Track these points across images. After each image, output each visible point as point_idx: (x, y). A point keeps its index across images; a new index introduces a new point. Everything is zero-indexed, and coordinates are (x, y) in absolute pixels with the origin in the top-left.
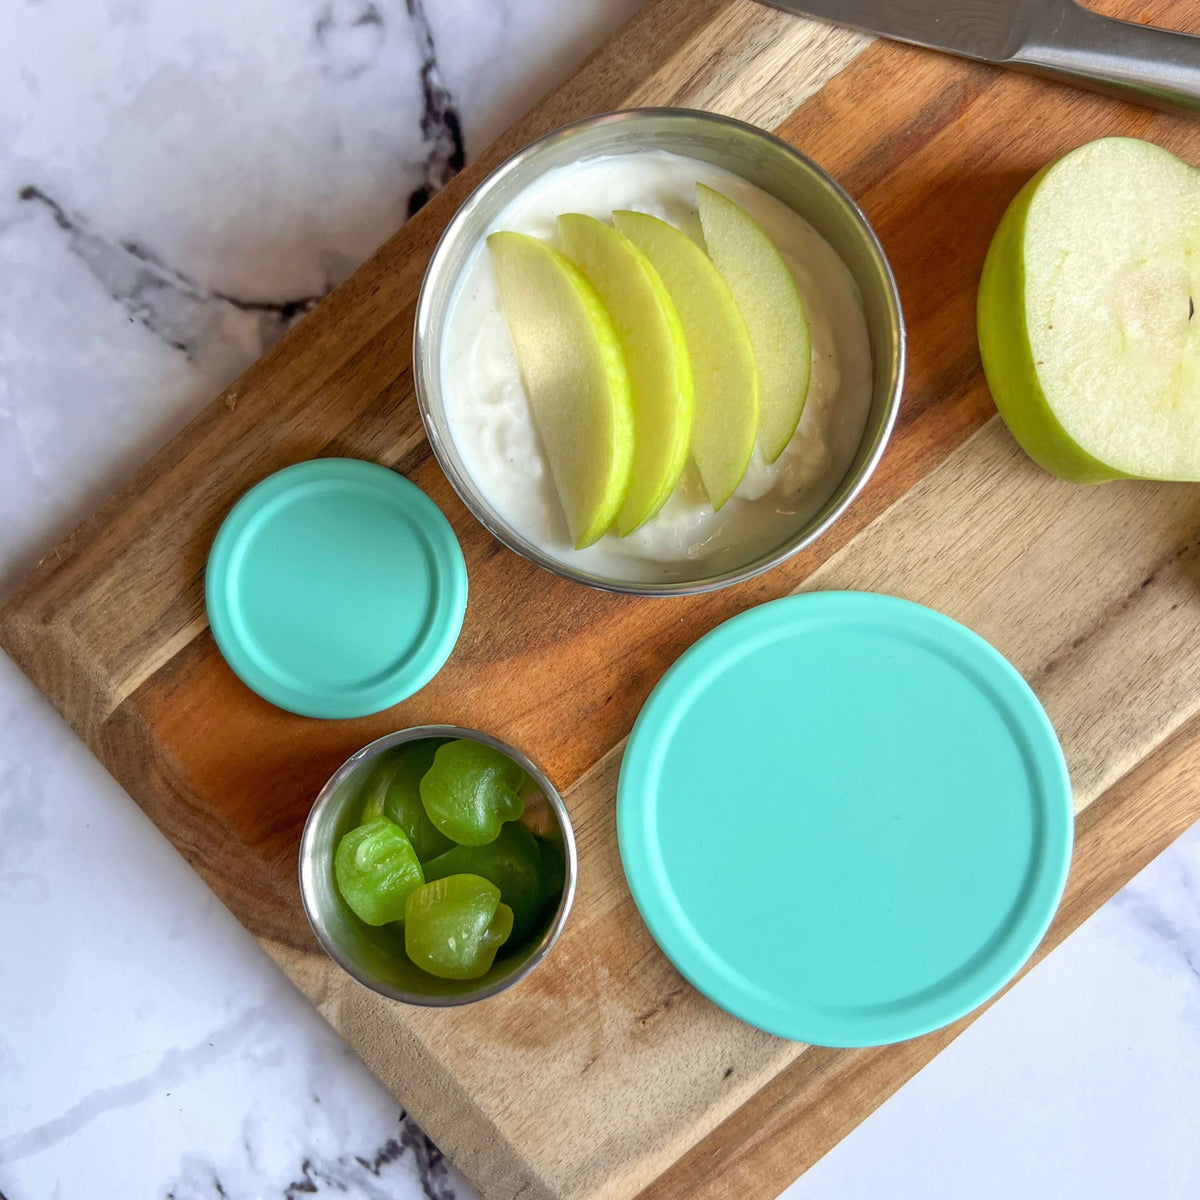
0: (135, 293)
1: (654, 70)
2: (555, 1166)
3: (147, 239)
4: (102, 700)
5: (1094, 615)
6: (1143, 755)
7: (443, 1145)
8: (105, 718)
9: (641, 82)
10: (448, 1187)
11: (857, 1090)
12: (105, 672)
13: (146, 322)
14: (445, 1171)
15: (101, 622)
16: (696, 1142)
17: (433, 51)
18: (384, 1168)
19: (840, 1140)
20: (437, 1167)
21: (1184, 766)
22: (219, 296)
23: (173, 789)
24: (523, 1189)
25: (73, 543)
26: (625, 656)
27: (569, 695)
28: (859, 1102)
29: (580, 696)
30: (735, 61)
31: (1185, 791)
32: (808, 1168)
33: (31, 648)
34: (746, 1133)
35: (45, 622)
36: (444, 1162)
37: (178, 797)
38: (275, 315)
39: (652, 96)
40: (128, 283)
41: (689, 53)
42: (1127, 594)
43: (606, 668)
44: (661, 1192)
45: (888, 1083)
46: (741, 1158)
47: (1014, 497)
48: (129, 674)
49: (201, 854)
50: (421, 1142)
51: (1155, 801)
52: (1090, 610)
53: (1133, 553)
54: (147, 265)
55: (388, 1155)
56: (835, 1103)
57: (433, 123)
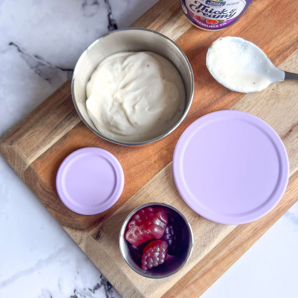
0: (36, 67)
2: (142, 286)
3: (40, 54)
4: (25, 164)
6: (292, 174)
7: (112, 283)
8: (25, 169)
9: (161, 14)
10: (113, 296)
11: (222, 264)
12: (26, 157)
13: (39, 74)
14: (112, 292)
15: (25, 144)
16: (180, 278)
17: (111, 11)
18: (96, 291)
19: (218, 279)
20: (110, 291)
23: (42, 187)
24: (134, 293)
25: (19, 126)
26: (159, 151)
27: (145, 161)
28: (223, 268)
29: (148, 161)
33: (7, 152)
34: (193, 276)
36: (112, 289)
37: (44, 189)
38: (71, 72)
40: (35, 64)
42: (285, 134)
43: (155, 154)
44: (171, 293)
45: (230, 263)
46: (192, 283)
47: (256, 110)
48: (32, 157)
49: (49, 205)
50: (106, 284)
51: (296, 186)
53: (286, 124)
54: (40, 60)
55: (97, 288)
56: (216, 268)
57: (111, 27)
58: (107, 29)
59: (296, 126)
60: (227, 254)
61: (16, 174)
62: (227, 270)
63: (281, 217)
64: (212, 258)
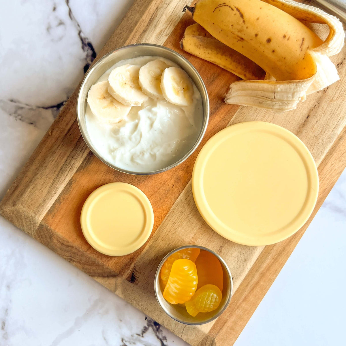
0: (15, 112)
1: (141, 17)
3: (15, 97)
4: (35, 223)
5: (296, 129)
7: (159, 322)
8: (37, 228)
9: (138, 21)
10: (163, 335)
11: (268, 275)
12: (34, 215)
13: (20, 119)
14: (162, 331)
15: (30, 202)
17: (80, 28)
18: (144, 335)
19: (268, 290)
20: (159, 330)
21: (331, 163)
22: (39, 107)
23: (60, 242)
24: (185, 327)
25: (16, 183)
26: (174, 173)
27: (162, 188)
28: (270, 278)
29: (165, 187)
30: (162, 9)
31: (333, 170)
32: (261, 300)
33: (11, 214)
34: (241, 294)
35: (14, 206)
36: (161, 328)
37: (62, 244)
38: (55, 109)
39: (143, 23)
40: (13, 110)
41: (149, 10)
42: (303, 121)
43: (170, 178)
44: (223, 317)
45: (276, 271)
46: (242, 301)
48: (41, 213)
49: (73, 259)
50: (153, 324)
52: (295, 128)
53: (302, 110)
54: (17, 104)
55: (145, 331)
56: (264, 280)
57: (85, 47)
58: (82, 50)
59: (312, 110)
60: (271, 262)
61: (28, 234)
62: (275, 279)
63: (318, 210)
64: (257, 271)
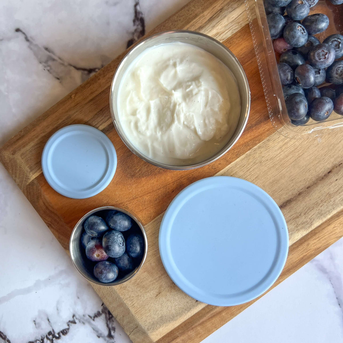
0: (46, 62)
1: (203, 12)
2: (145, 322)
3: (51, 47)
4: (27, 178)
5: (313, 180)
6: (323, 221)
7: (114, 314)
8: (28, 183)
9: (198, 15)
10: (114, 326)
12: (29, 170)
13: (48, 71)
14: (113, 321)
15: (29, 156)
16: (187, 319)
18: (96, 319)
19: (227, 322)
20: (111, 320)
21: (335, 225)
22: (70, 65)
23: (46, 205)
24: (136, 328)
25: (23, 132)
26: (179, 180)
27: (162, 189)
28: (233, 312)
29: (165, 190)
30: (226, 12)
31: (334, 233)
32: (217, 329)
33: (8, 161)
34: (201, 317)
35: (13, 154)
36: (113, 319)
37: (47, 208)
38: (86, 72)
39: (202, 19)
40: (44, 59)
41: (214, 8)
42: (323, 175)
43: (173, 182)
45: (242, 307)
46: (199, 325)
47: (294, 144)
49: (52, 225)
50: (107, 312)
51: (325, 235)
52: (312, 179)
53: (326, 163)
54: (50, 54)
55: (97, 315)
56: (226, 312)
57: (137, 21)
58: (132, 23)
59: (337, 167)
62: (238, 314)
63: (304, 264)
